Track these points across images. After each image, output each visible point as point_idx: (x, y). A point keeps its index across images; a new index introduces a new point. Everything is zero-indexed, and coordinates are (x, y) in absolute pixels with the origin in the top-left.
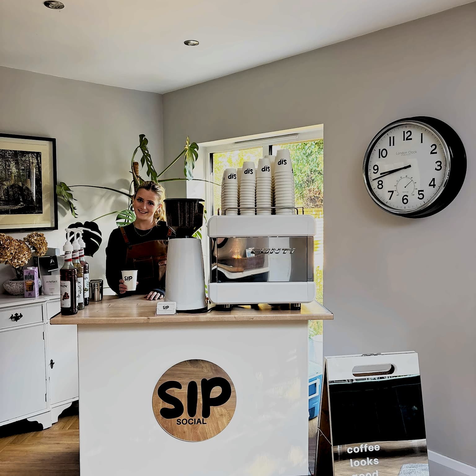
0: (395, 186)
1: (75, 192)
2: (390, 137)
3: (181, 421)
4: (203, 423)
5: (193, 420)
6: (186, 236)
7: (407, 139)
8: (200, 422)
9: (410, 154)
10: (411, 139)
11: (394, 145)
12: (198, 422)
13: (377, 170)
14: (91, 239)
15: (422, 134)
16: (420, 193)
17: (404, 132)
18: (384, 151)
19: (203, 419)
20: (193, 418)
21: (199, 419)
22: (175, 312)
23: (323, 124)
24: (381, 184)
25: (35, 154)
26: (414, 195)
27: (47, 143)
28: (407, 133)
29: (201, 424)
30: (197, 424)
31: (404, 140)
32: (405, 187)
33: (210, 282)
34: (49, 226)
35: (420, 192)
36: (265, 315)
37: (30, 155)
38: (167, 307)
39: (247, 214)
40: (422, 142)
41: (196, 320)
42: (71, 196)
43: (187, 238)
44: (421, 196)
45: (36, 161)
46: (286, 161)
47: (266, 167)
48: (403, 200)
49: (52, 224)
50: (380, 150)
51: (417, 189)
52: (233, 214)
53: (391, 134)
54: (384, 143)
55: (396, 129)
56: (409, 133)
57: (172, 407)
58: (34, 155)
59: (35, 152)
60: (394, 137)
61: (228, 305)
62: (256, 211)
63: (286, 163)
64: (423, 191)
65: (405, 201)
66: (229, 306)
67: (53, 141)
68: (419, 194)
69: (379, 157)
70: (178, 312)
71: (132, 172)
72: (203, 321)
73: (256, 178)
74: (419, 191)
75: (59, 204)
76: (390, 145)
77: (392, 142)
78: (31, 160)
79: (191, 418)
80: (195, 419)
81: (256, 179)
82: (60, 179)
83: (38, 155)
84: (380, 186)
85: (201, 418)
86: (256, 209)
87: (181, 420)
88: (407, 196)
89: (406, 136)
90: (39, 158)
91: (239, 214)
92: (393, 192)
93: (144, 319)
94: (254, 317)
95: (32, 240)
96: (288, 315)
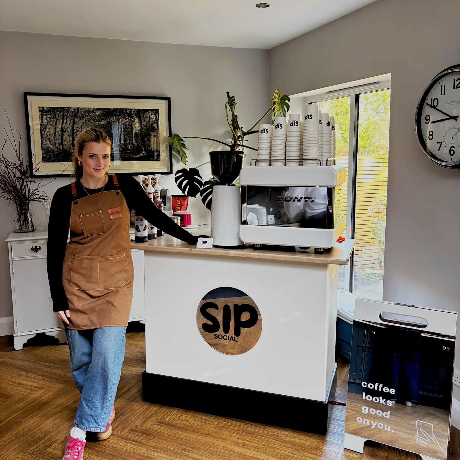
0: (444, 137)
1: (186, 142)
2: (442, 86)
3: (218, 336)
4: (235, 341)
5: (227, 337)
6: (226, 184)
7: (457, 87)
8: (232, 339)
9: (458, 103)
11: (444, 94)
12: (231, 339)
13: (428, 120)
14: (194, 182)
17: (454, 79)
18: (436, 101)
19: (235, 337)
20: (227, 335)
21: (232, 337)
22: (212, 246)
24: (432, 135)
25: (154, 111)
27: (164, 101)
28: (457, 81)
29: (233, 341)
30: (230, 340)
31: (454, 88)
32: (453, 138)
33: (242, 224)
34: (165, 170)
37: (150, 112)
38: (206, 242)
39: (277, 165)
41: (227, 255)
42: (184, 146)
43: (227, 185)
45: (155, 117)
46: (312, 115)
47: (294, 121)
48: (450, 151)
49: (168, 170)
50: (432, 99)
52: (265, 165)
53: (443, 82)
54: (435, 93)
55: (447, 77)
56: (459, 81)
57: (210, 323)
58: (153, 112)
59: (154, 110)
60: (445, 86)
61: (259, 244)
62: (285, 162)
63: (312, 118)
65: (452, 153)
67: (168, 99)
70: (215, 246)
72: (232, 256)
75: (173, 152)
76: (441, 94)
77: (443, 91)
78: (151, 117)
79: (225, 335)
80: (228, 336)
82: (174, 131)
83: (156, 112)
84: (431, 137)
85: (234, 336)
86: (285, 160)
87: (218, 335)
88: (454, 147)
89: (456, 84)
90: (157, 115)
91: (270, 165)
92: (441, 143)
93: (188, 250)
94: (275, 257)
95: (146, 182)
96: (305, 257)
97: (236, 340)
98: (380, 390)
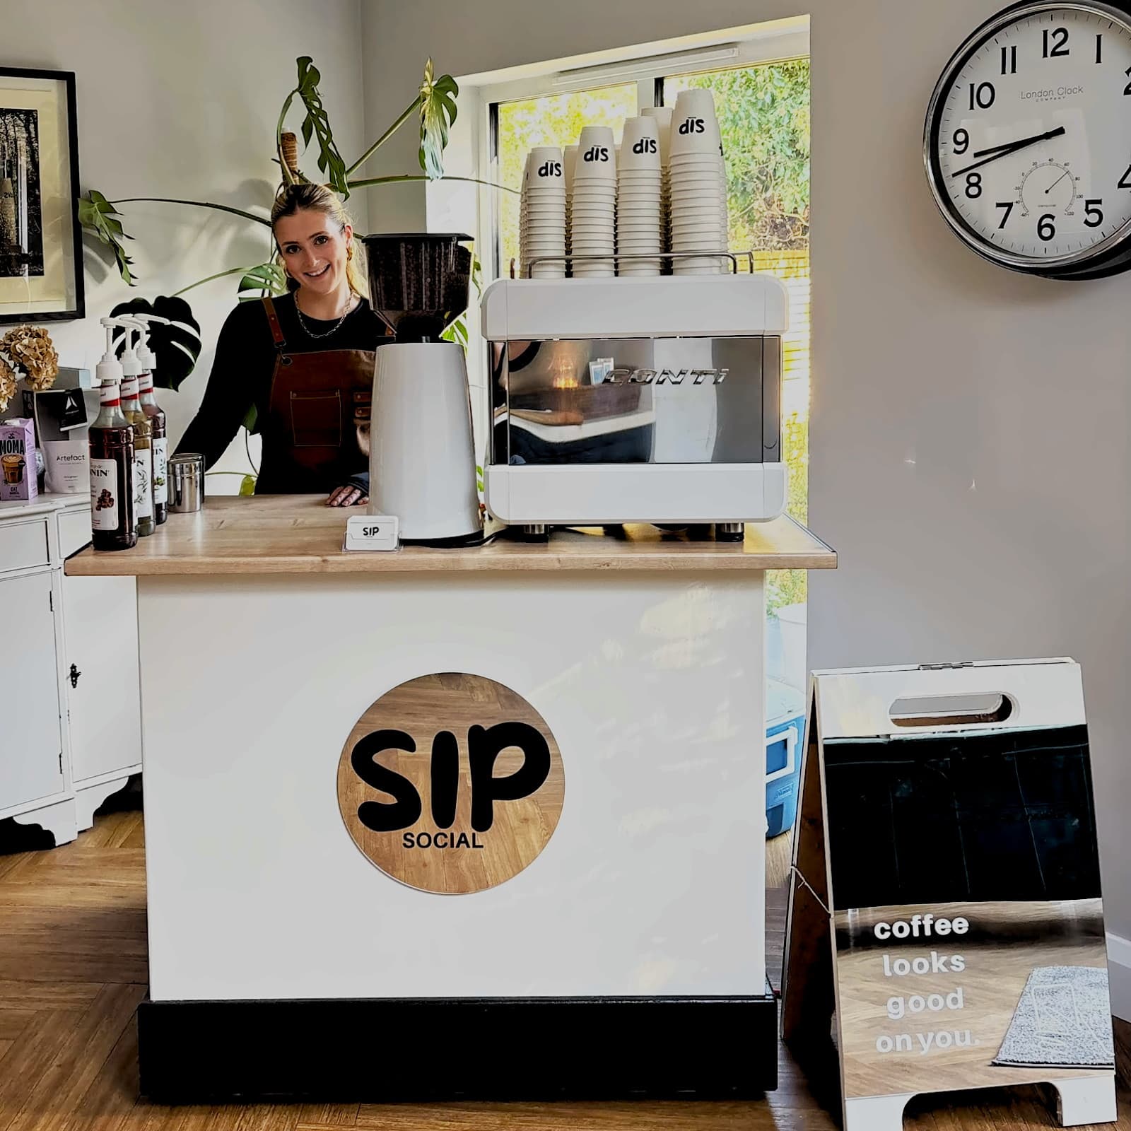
0: (1017, 188)
1: (128, 215)
2: (1004, 50)
3: (415, 839)
4: (474, 846)
5: (446, 836)
6: (424, 338)
7: (1054, 53)
8: (466, 842)
9: (1061, 97)
10: (1066, 53)
11: (1013, 71)
12: (460, 842)
13: (964, 145)
15: (1099, 37)
16: (1091, 207)
17: (1045, 32)
18: (986, 90)
19: (474, 835)
20: (447, 831)
21: (463, 835)
22: (396, 543)
23: (807, 17)
24: (976, 185)
25: (22, 116)
26: (1072, 214)
27: (52, 84)
28: (1054, 35)
29: (468, 846)
30: (458, 846)
31: (1045, 55)
32: (1047, 192)
33: (491, 464)
34: (61, 307)
35: (1092, 205)
36: (643, 556)
37: (9, 117)
38: (375, 530)
39: (592, 274)
40: (1099, 61)
41: (451, 567)
42: (117, 226)
43: (427, 342)
44: (1094, 218)
45: (25, 135)
46: (702, 121)
47: (645, 140)
48: (1040, 228)
49: (68, 305)
50: (972, 86)
51: (1081, 196)
52: (552, 275)
53: (1006, 39)
54: (984, 67)
55: (1021, 25)
56: (1061, 36)
57: (390, 799)
58: (20, 119)
59: (20, 111)
60: (1014, 49)
61: (539, 526)
62: (616, 266)
63: (703, 129)
64: (1099, 202)
65: (1046, 232)
66: (543, 527)
67: (69, 78)
68: (1088, 212)
69: (972, 108)
70: (404, 543)
71: (278, 159)
72: (471, 568)
73: (618, 172)
74: (1088, 202)
75: (85, 249)
76: (1004, 72)
77: (1009, 61)
78: (11, 133)
79: (443, 830)
80: (452, 835)
81: (617, 176)
82: (88, 181)
83: (30, 117)
84: (973, 191)
85: (469, 831)
86: (616, 260)
87: (416, 836)
88: (1052, 217)
89: (1052, 43)
90: (32, 126)
91: (569, 274)
92: (1010, 205)
93: (313, 563)
94: (612, 561)
95: (17, 346)
96: (707, 555)
97: (477, 844)
98: (928, 932)
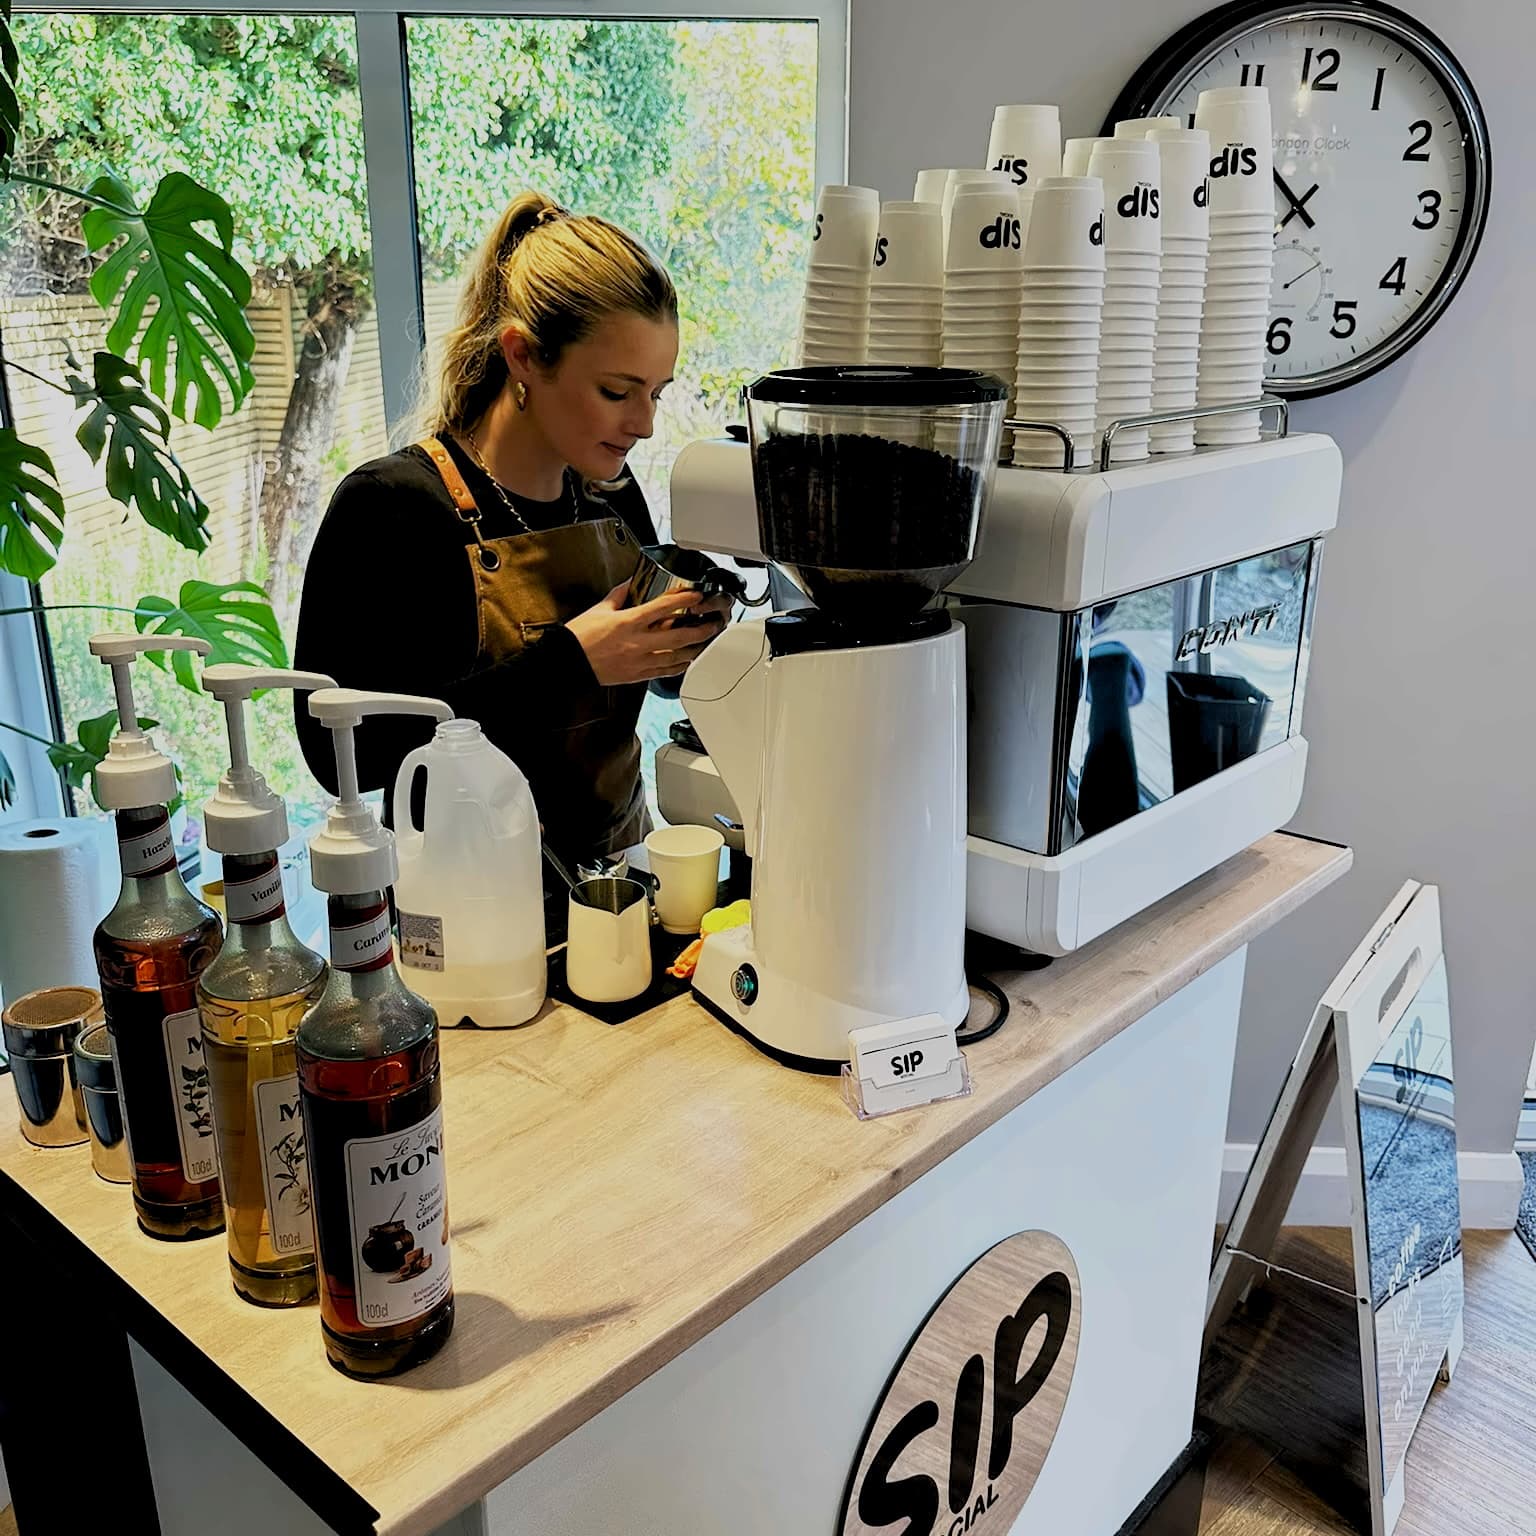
2: (1246, 68)
7: (1317, 85)
9: (1320, 151)
10: (1333, 87)
15: (1381, 72)
16: (1342, 311)
17: (1309, 51)
26: (1316, 319)
28: (1320, 58)
31: (1304, 85)
32: (1286, 286)
35: (1343, 309)
40: (1375, 107)
44: (1343, 326)
48: (1270, 336)
51: (1331, 296)
53: (1252, 53)
56: (1329, 61)
60: (1260, 69)
64: (1353, 305)
65: (1278, 342)
68: (1338, 317)
74: (1339, 305)
88: (1288, 322)
89: (1316, 69)
